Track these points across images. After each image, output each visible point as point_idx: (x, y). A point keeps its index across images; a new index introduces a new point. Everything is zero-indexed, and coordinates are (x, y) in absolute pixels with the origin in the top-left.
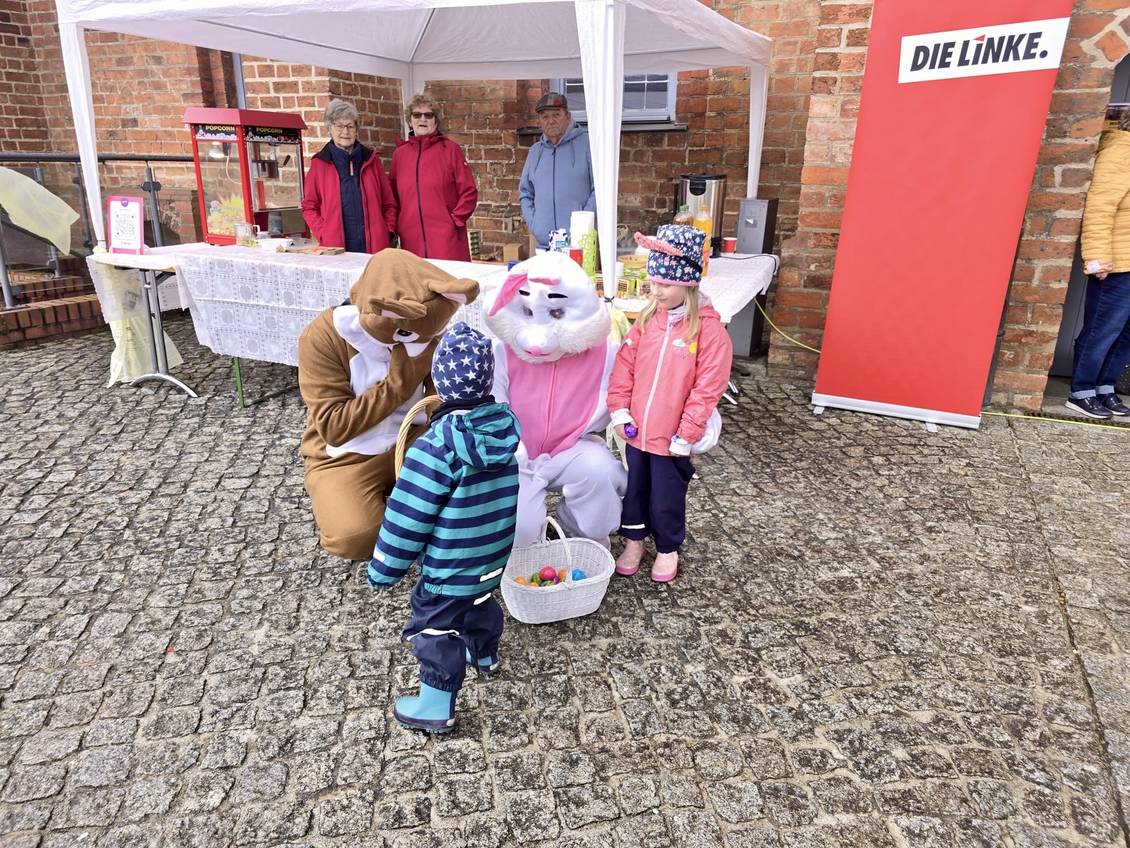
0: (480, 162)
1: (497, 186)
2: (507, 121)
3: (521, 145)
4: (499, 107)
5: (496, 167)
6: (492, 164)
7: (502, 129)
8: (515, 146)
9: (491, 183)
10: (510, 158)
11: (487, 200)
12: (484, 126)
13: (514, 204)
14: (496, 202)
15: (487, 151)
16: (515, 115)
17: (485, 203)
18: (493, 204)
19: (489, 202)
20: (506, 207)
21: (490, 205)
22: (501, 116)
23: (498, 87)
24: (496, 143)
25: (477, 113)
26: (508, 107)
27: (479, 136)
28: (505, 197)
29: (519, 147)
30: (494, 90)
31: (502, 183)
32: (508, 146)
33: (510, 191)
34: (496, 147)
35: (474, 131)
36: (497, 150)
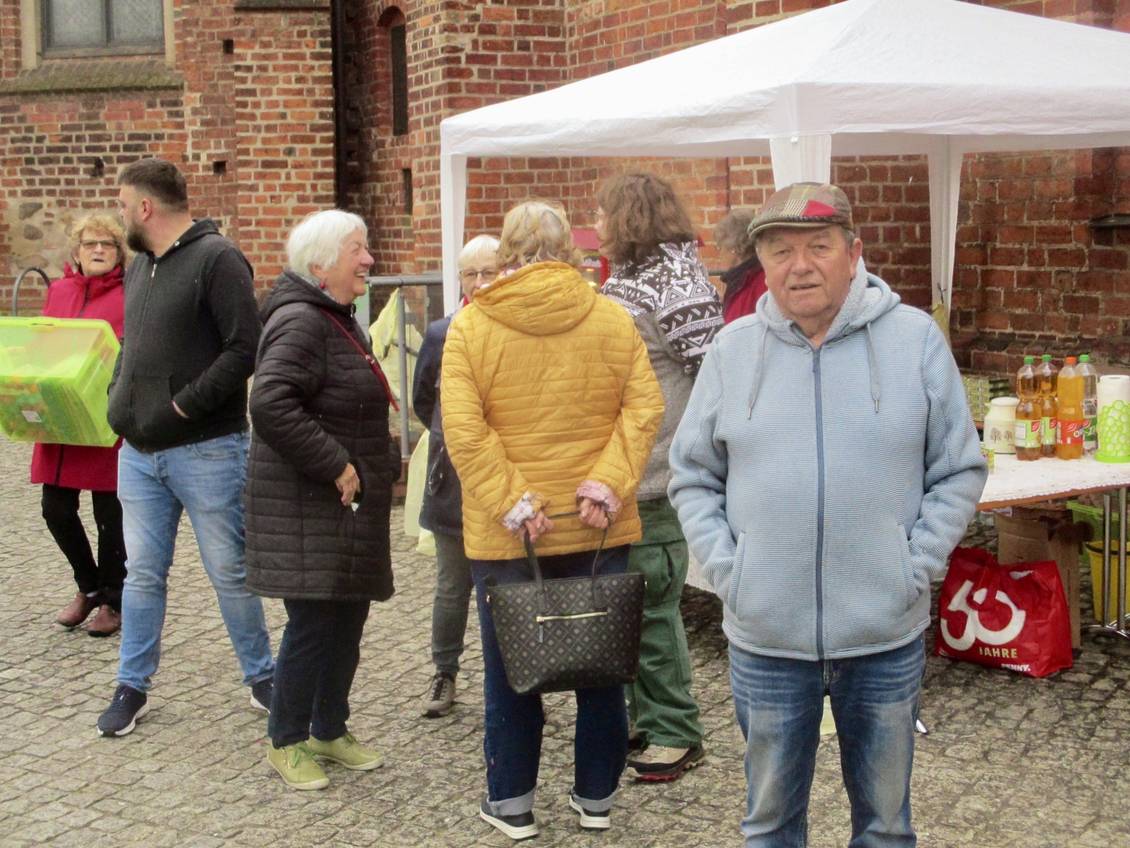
0: (1043, 269)
1: (1065, 308)
2: (1079, 206)
3: (1098, 243)
4: (1070, 187)
5: (1065, 277)
6: (1058, 273)
7: (1072, 219)
8: (1088, 245)
9: (1056, 301)
10: (1081, 263)
11: (1050, 329)
12: (1048, 215)
13: (1086, 336)
14: (1063, 332)
15: (1052, 253)
16: (1089, 198)
17: (1048, 333)
18: (1060, 336)
19: (1053, 333)
20: (1075, 340)
21: (1053, 338)
22: (1071, 200)
23: (1068, 158)
24: (1063, 241)
25: (1041, 196)
26: (1081, 186)
27: (1042, 230)
28: (1074, 324)
29: (1095, 246)
30: (1063, 162)
31: (1072, 303)
32: (1080, 246)
33: (1081, 316)
34: (1063, 246)
35: (1035, 223)
36: (1065, 252)
